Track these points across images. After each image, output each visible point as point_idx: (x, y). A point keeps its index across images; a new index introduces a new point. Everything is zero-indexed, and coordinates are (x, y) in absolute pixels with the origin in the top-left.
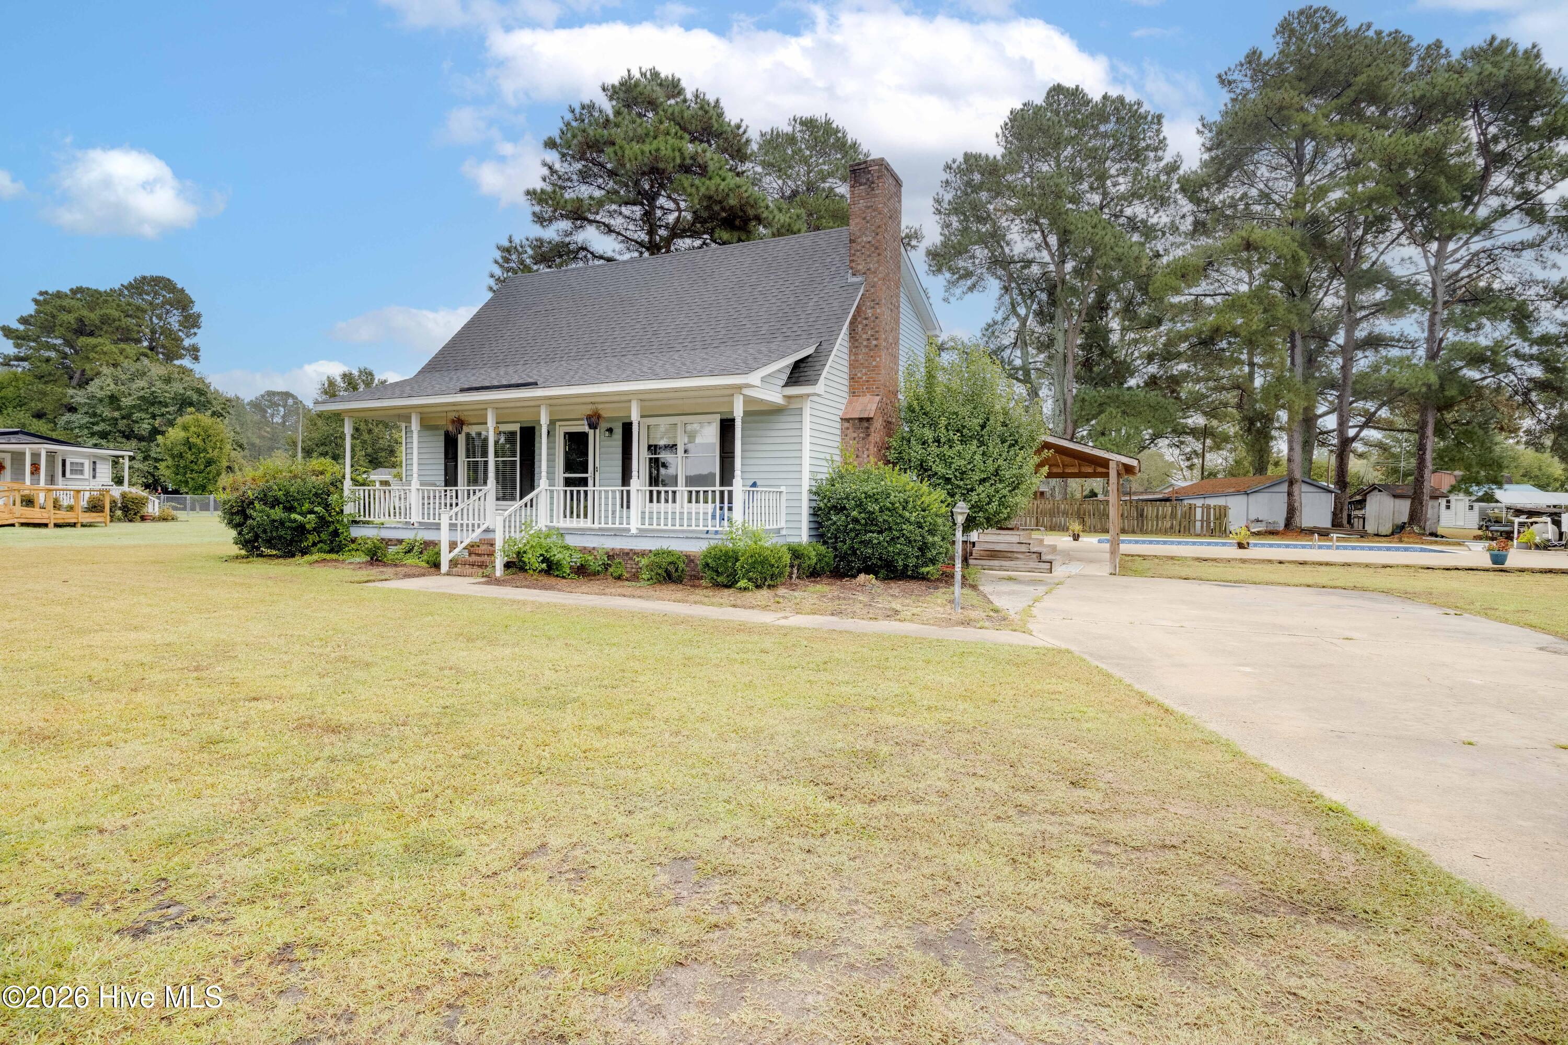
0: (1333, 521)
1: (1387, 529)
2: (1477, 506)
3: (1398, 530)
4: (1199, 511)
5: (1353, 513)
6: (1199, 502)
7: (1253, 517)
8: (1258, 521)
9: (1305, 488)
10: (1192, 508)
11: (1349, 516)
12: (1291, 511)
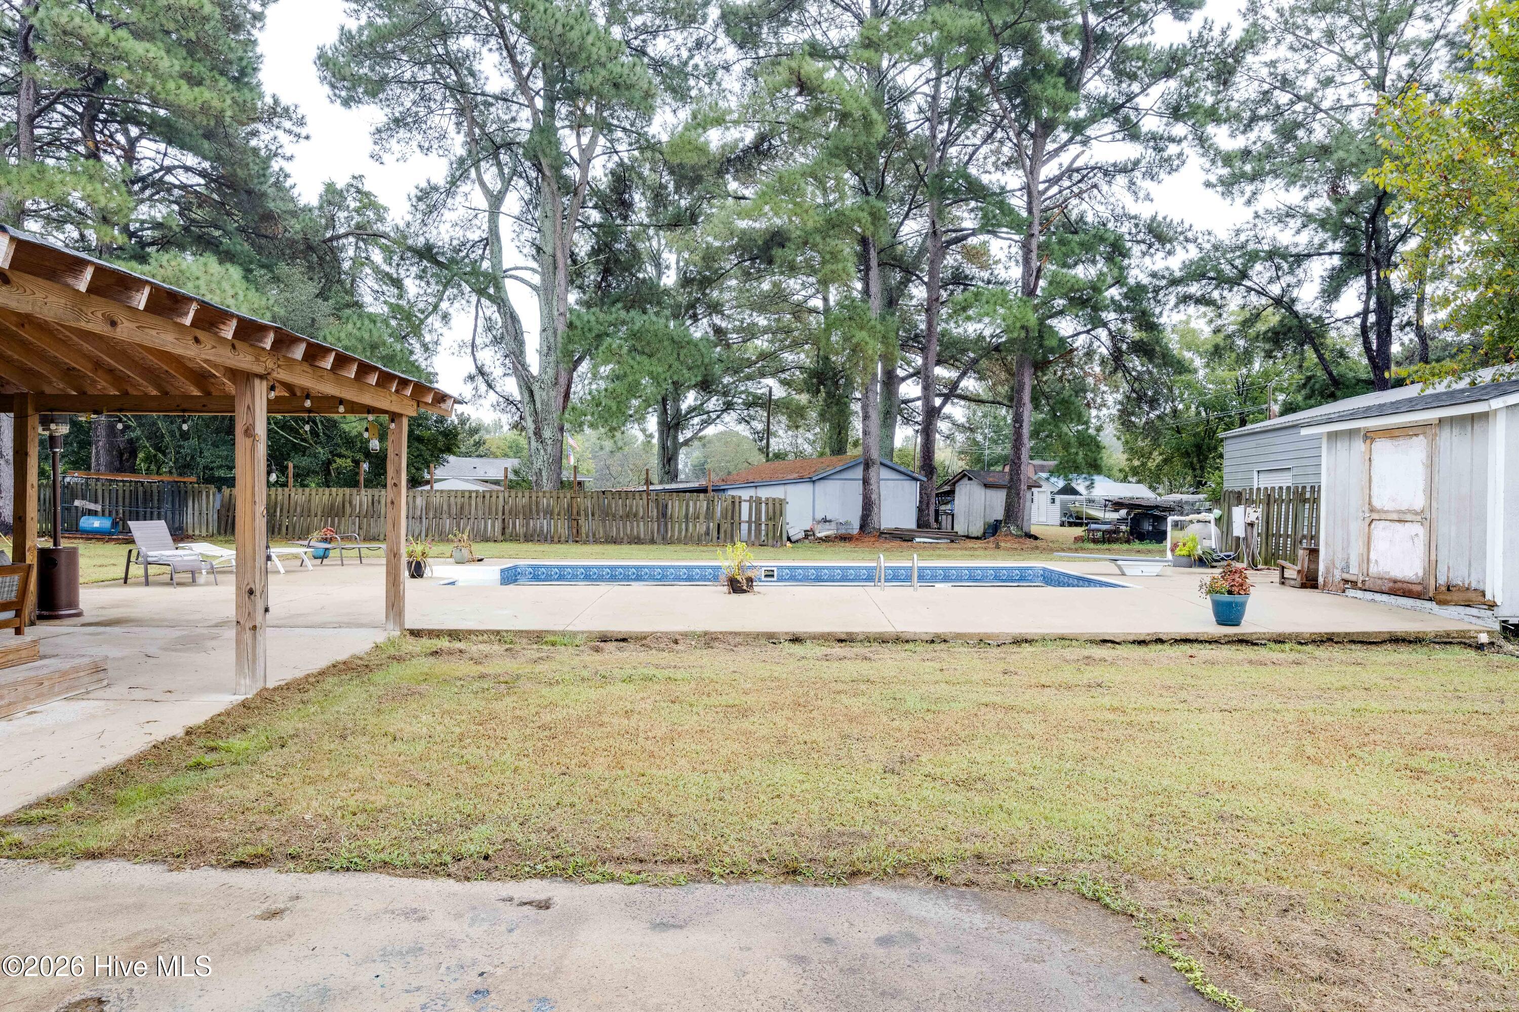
0: (918, 520)
1: (977, 529)
2: (1058, 498)
3: (993, 530)
4: (745, 507)
5: (943, 508)
6: (745, 494)
7: (819, 516)
8: (825, 520)
9: (885, 473)
10: (735, 503)
11: (937, 512)
12: (868, 506)
